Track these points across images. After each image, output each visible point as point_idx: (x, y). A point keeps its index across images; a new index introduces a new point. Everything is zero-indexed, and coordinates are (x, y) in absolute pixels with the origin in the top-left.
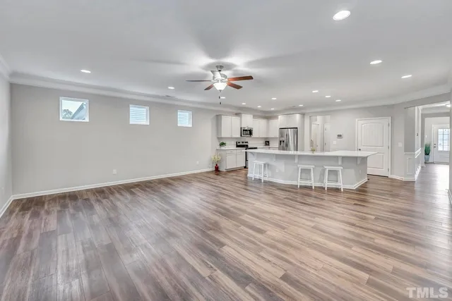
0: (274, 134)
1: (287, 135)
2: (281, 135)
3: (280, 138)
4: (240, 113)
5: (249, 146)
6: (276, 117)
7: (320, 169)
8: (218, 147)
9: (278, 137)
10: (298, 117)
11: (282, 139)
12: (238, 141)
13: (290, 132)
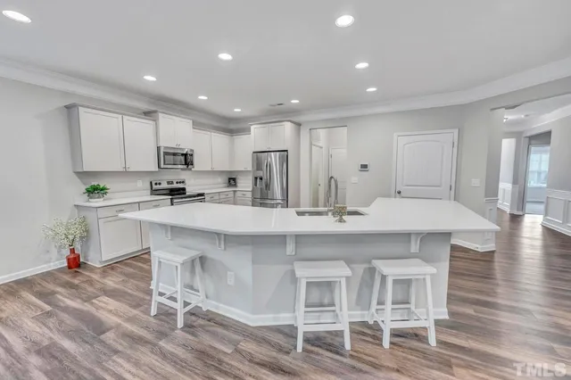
0: (244, 163)
1: (269, 166)
2: (258, 164)
3: (254, 172)
4: (155, 112)
5: (189, 191)
6: (247, 131)
7: (360, 268)
8: (82, 200)
9: (250, 168)
10: (288, 127)
11: (260, 174)
12: (155, 179)
13: (274, 159)
